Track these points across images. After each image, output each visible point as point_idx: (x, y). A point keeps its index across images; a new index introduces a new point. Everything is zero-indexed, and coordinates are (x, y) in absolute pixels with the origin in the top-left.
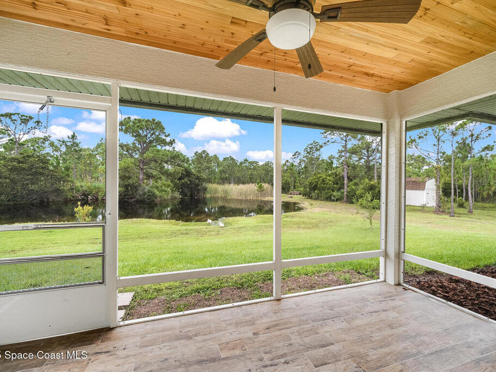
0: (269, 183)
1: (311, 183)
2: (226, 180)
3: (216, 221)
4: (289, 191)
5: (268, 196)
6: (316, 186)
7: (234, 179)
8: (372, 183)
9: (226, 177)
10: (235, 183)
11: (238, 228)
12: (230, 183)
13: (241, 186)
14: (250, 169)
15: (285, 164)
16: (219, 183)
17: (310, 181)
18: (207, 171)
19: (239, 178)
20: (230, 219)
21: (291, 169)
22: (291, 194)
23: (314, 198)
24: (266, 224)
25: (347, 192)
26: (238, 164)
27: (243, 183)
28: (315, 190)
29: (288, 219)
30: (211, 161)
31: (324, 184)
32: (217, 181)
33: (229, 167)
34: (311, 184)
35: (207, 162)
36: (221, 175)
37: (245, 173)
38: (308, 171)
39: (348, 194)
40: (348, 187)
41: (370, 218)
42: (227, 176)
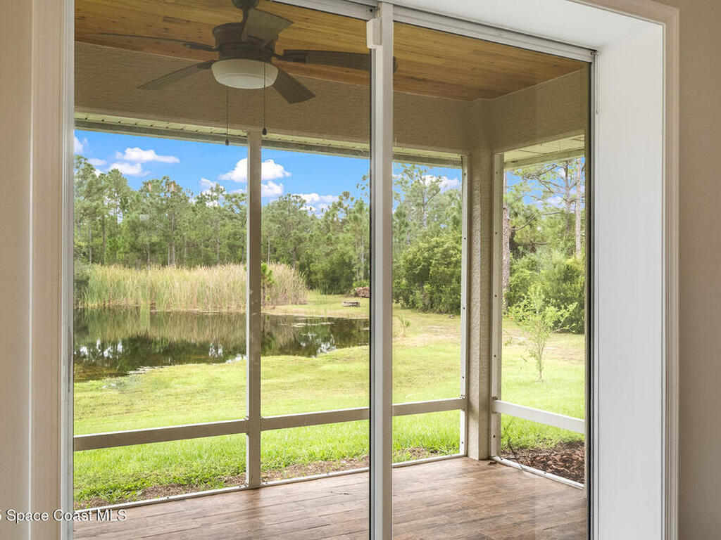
0: (289, 262)
1: (411, 262)
2: (153, 252)
3: (121, 379)
4: (350, 286)
5: (285, 301)
6: (426, 270)
7: (179, 249)
8: (570, 261)
9: (153, 244)
10: (180, 263)
11: (187, 395)
12: (164, 264)
13: (201, 274)
14: (231, 218)
15: (340, 204)
16: (126, 263)
17: (410, 257)
18: (86, 223)
19: (193, 246)
20: (165, 372)
21: (356, 218)
22: (356, 295)
23: (420, 305)
24: (269, 381)
25: (509, 286)
26: (193, 201)
27: (208, 262)
28: (422, 283)
29: (337, 367)
30: (100, 190)
31: (448, 265)
32: (119, 256)
33: (160, 210)
34: (411, 264)
35: (89, 194)
36: (137, 237)
37: (215, 231)
38: (407, 225)
39: (512, 293)
40: (512, 272)
41: (538, 356)
42: (155, 239)
